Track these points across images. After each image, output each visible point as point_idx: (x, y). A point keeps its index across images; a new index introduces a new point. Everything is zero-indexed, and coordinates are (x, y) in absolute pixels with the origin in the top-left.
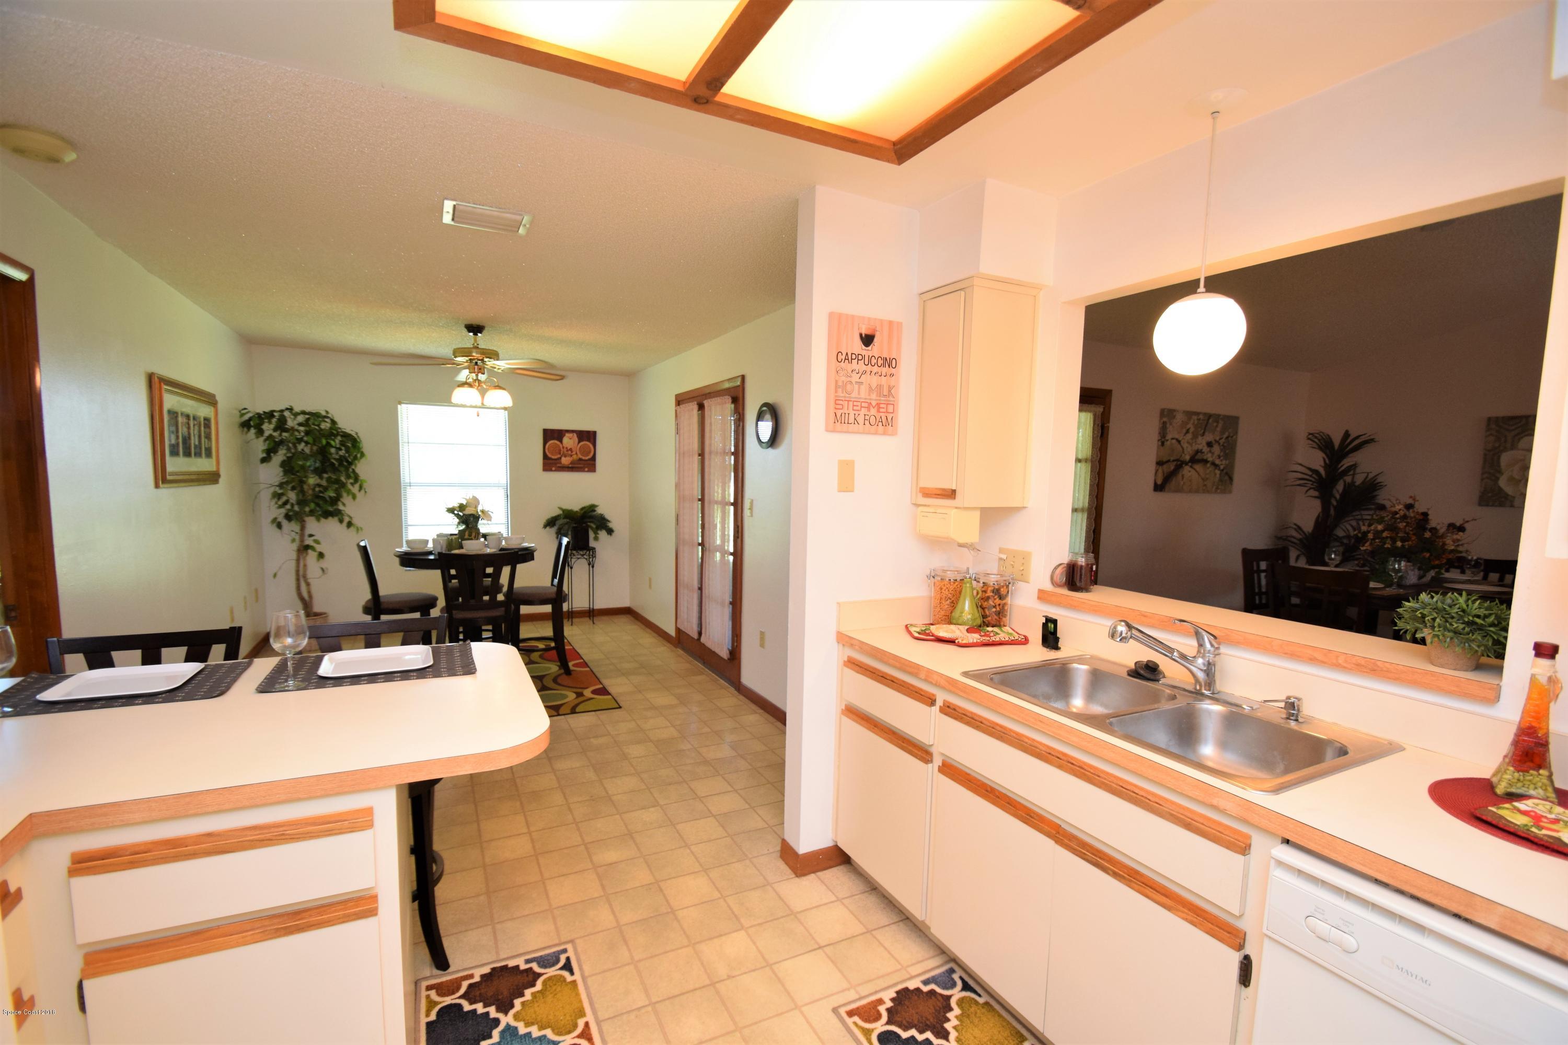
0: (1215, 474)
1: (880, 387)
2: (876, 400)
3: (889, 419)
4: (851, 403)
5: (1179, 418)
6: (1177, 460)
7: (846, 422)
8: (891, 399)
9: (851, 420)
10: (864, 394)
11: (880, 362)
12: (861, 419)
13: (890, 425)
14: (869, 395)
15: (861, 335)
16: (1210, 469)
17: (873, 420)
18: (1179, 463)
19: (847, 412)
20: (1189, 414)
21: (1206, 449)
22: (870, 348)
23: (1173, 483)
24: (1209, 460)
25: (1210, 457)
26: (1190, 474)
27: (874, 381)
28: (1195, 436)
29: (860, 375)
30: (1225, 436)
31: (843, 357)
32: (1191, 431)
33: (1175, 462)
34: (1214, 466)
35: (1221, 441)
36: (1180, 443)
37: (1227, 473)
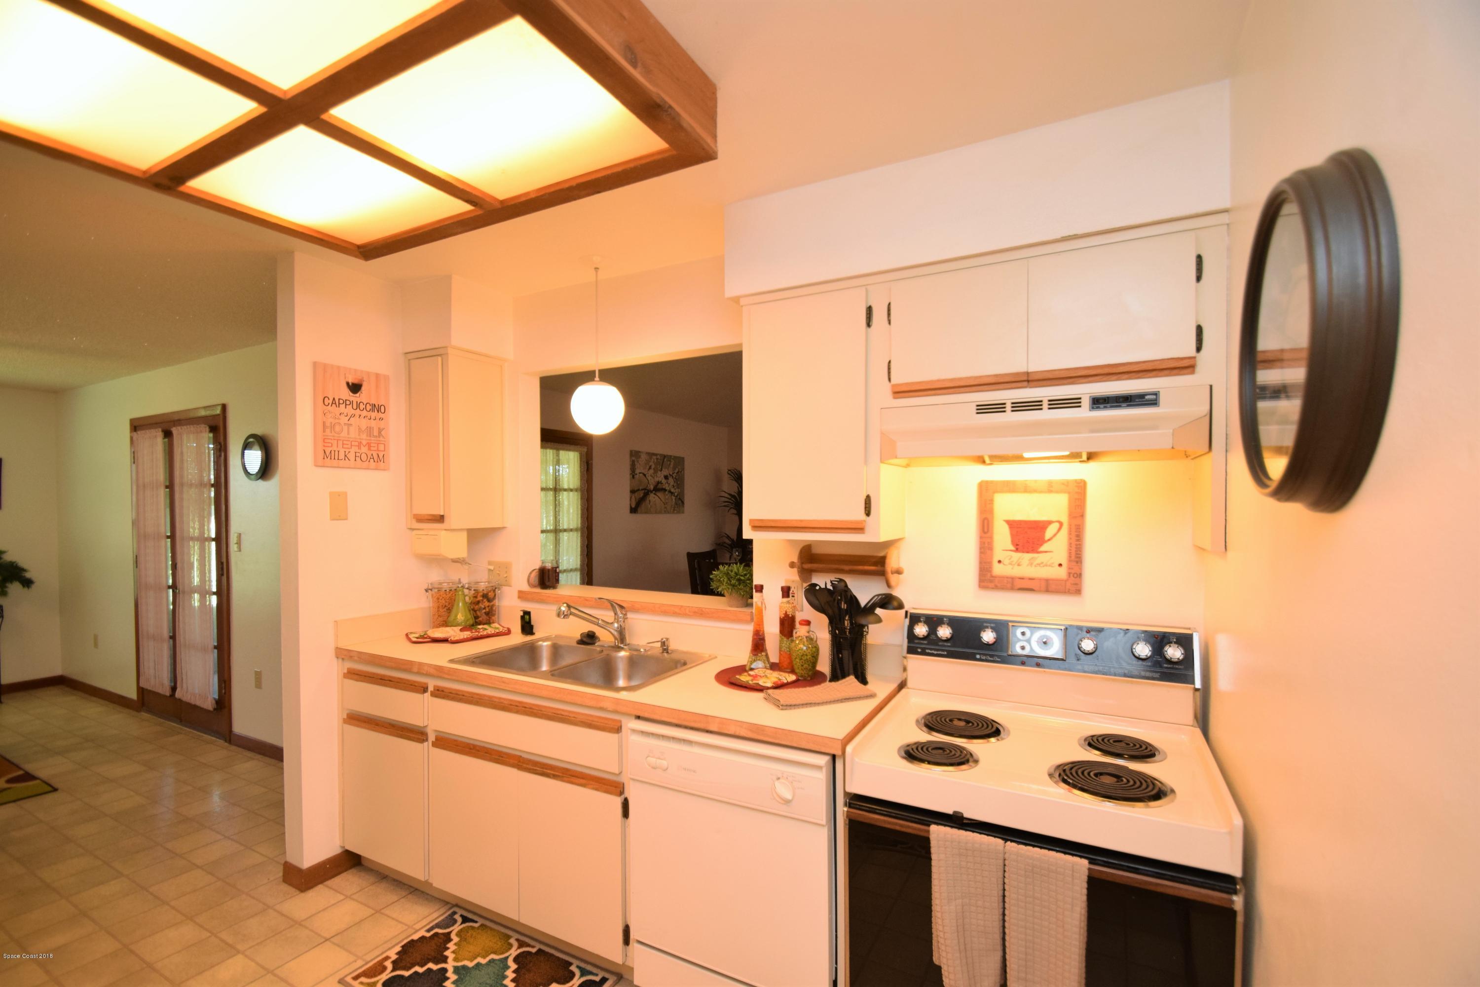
0: (672, 499)
1: (370, 430)
2: (366, 440)
3: (381, 457)
4: (340, 443)
5: (644, 457)
6: (645, 489)
7: (336, 458)
8: (381, 439)
9: (342, 456)
10: (353, 434)
11: (369, 407)
12: (351, 456)
13: (382, 461)
14: (359, 435)
15: (348, 384)
16: (669, 495)
17: (364, 457)
18: (646, 491)
19: (335, 448)
20: (651, 455)
21: (664, 481)
22: (357, 395)
23: (643, 507)
24: (666, 489)
25: (667, 487)
26: (654, 500)
27: (364, 423)
28: (656, 471)
29: (348, 417)
30: (676, 471)
31: (331, 402)
32: (653, 467)
33: (643, 491)
34: (670, 494)
35: (673, 475)
36: (646, 477)
37: (679, 499)
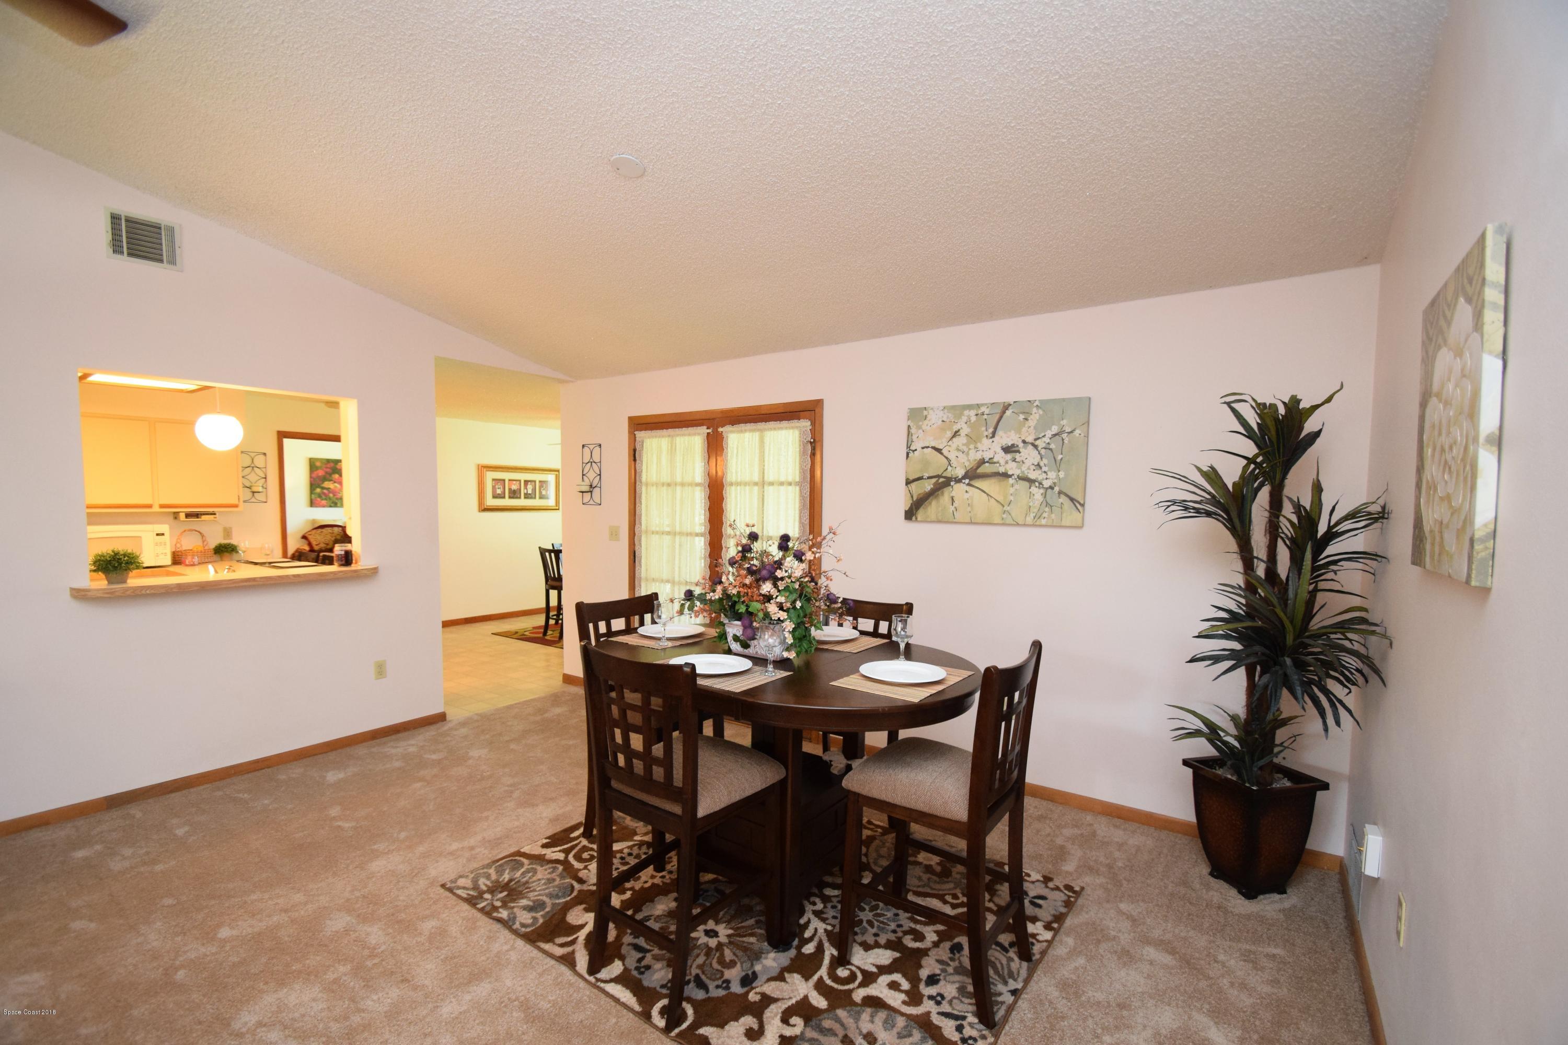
0: (1031, 495)
5: (935, 418)
6: (938, 476)
16: (1015, 487)
18: (941, 480)
20: (958, 410)
21: (1001, 457)
23: (932, 509)
24: (1010, 473)
25: (1012, 469)
26: (966, 496)
28: (973, 439)
30: (1049, 433)
32: (963, 433)
33: (934, 480)
34: (1027, 484)
35: (1037, 443)
36: (942, 454)
37: (1060, 493)
